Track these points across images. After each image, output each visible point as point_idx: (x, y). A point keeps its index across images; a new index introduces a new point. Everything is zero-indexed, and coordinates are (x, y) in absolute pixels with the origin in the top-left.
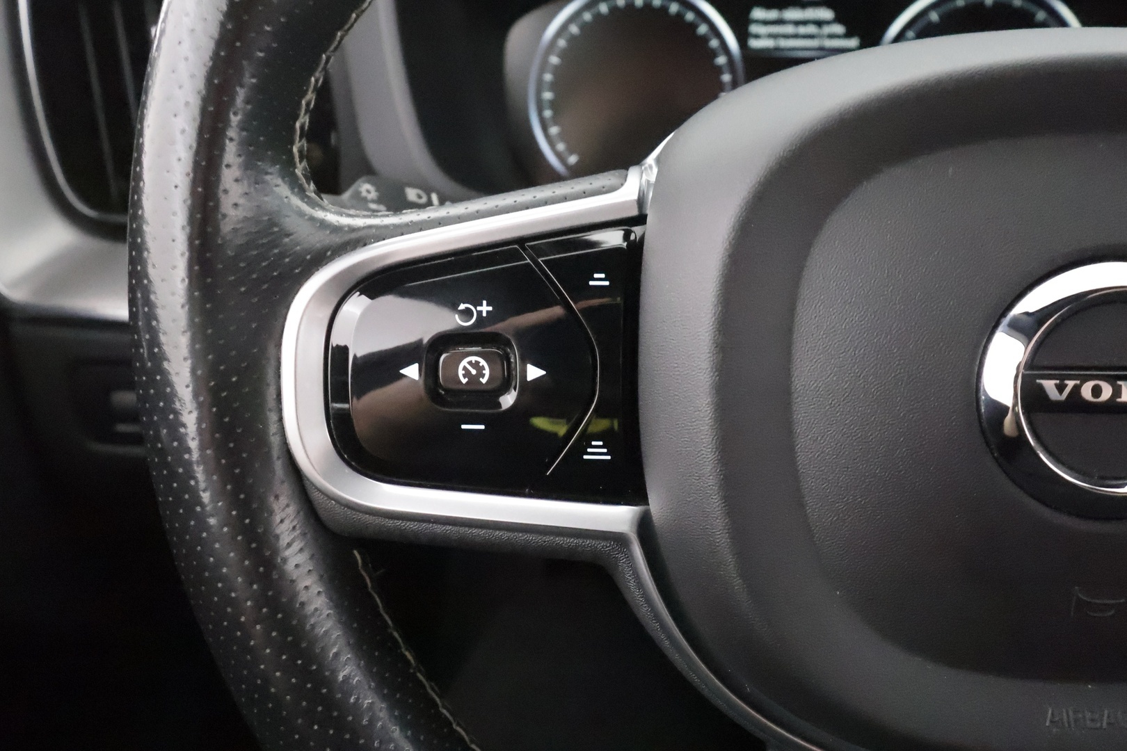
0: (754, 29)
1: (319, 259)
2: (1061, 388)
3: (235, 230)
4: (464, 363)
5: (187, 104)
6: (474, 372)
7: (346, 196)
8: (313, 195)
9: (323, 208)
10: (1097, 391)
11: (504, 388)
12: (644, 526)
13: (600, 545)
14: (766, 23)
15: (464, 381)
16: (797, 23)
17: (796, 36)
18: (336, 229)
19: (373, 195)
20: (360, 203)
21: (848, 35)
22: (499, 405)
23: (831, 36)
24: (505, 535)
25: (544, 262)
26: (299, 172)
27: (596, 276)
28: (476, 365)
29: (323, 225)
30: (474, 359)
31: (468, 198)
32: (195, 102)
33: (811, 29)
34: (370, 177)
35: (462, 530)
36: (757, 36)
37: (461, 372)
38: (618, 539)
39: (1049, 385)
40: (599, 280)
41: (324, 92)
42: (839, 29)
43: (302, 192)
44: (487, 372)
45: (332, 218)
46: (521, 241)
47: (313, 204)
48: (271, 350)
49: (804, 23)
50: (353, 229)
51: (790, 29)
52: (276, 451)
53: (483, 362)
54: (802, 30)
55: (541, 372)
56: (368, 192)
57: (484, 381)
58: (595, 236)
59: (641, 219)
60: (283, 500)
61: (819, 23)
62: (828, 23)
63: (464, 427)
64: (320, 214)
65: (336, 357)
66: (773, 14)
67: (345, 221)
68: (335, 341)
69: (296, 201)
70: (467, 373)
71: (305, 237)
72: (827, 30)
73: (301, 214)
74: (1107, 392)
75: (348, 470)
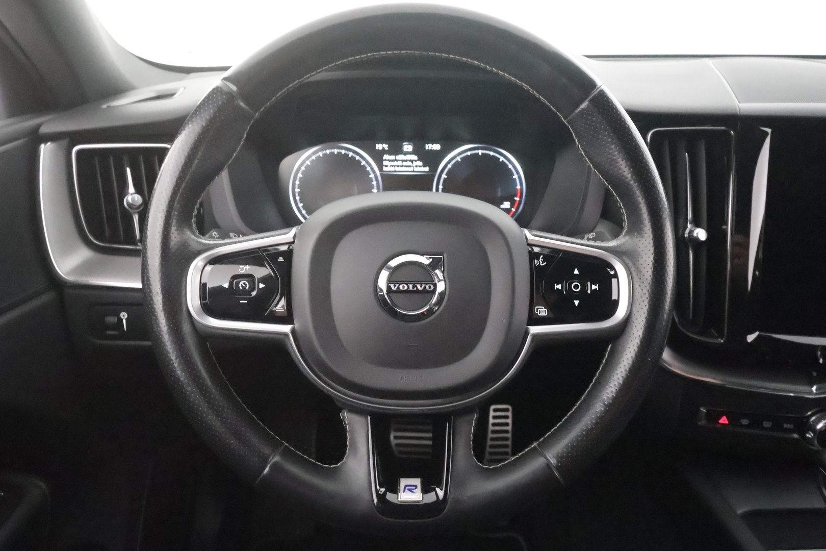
0: (385, 163)
1: (199, 253)
2: (395, 286)
3: (175, 245)
4: (241, 283)
5: (163, 209)
6: (244, 285)
7: (207, 236)
8: (198, 234)
9: (201, 238)
10: (403, 287)
11: (253, 290)
12: (293, 332)
13: (280, 336)
14: (390, 161)
15: (241, 288)
16: (403, 161)
17: (402, 166)
18: (205, 244)
19: (217, 236)
20: (212, 237)
21: (424, 166)
22: (251, 295)
23: (416, 166)
24: (253, 334)
25: (266, 254)
26: (193, 228)
27: (280, 258)
28: (245, 284)
29: (201, 243)
30: (244, 282)
31: (254, 234)
32: (165, 209)
33: (409, 163)
34: (217, 229)
35: (240, 333)
36: (386, 166)
37: (240, 286)
38: (286, 335)
39: (392, 286)
40: (281, 259)
41: (201, 205)
42: (420, 163)
43: (194, 233)
44: (248, 286)
45: (203, 241)
46: (259, 248)
47: (197, 237)
48: (184, 279)
49: (406, 161)
50: (209, 244)
51: (400, 163)
52: (184, 309)
53: (247, 283)
54: (405, 164)
55: (264, 286)
56: (215, 235)
57: (247, 288)
58: (279, 247)
59: (293, 243)
60: (186, 324)
61: (412, 161)
62: (416, 161)
63: (241, 302)
64: (200, 240)
65: (203, 286)
66: (393, 157)
67: (207, 242)
68: (203, 281)
69: (193, 237)
70: (242, 286)
71: (195, 247)
72: (415, 164)
73: (194, 240)
74: (406, 287)
75: (206, 315)
